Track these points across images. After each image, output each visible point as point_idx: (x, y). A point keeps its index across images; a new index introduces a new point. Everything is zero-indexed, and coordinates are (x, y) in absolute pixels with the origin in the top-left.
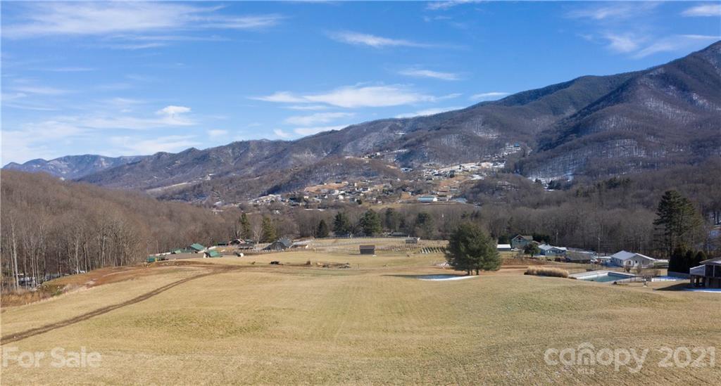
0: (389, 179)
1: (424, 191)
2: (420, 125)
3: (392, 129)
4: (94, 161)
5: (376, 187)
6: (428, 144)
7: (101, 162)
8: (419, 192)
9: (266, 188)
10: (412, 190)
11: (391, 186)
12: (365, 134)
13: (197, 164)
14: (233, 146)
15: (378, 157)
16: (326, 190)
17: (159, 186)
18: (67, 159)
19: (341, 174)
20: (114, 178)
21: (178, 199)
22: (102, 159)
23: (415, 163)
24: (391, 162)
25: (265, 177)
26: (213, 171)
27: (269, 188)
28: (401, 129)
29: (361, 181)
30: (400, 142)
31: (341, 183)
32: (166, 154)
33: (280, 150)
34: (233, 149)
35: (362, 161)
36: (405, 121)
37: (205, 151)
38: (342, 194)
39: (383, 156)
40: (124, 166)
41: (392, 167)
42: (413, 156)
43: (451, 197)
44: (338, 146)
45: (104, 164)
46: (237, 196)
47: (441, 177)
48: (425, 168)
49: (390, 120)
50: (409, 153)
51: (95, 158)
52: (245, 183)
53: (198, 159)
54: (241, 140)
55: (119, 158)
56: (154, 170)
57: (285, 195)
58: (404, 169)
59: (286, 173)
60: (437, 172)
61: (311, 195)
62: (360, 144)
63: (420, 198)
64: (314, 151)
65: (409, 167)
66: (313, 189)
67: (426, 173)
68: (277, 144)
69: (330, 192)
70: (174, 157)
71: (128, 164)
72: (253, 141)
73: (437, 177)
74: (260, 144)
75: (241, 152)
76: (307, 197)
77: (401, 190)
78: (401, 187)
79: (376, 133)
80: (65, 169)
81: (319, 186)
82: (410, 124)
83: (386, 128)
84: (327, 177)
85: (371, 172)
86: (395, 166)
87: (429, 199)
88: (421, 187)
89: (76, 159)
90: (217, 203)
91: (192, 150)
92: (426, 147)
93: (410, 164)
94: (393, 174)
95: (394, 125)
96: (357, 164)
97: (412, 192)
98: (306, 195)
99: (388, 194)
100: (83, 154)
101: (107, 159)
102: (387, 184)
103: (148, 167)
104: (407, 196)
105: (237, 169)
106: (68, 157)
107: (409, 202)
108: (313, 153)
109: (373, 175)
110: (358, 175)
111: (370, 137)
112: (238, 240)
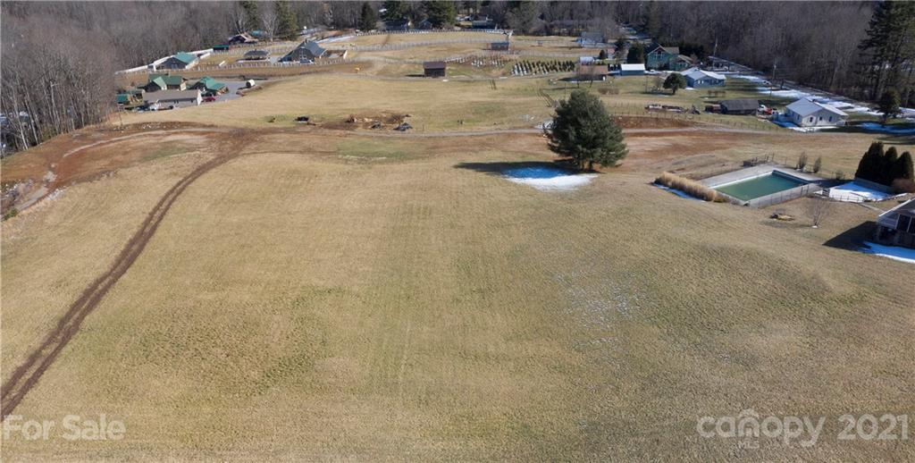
112: (242, 35)
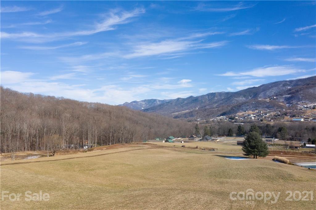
0: (279, 110)
1: (297, 116)
2: (299, 83)
3: (284, 86)
4: (154, 101)
5: (272, 113)
6: (302, 92)
7: (157, 102)
8: (294, 116)
9: (220, 113)
10: (290, 115)
11: (279, 113)
12: (270, 88)
13: (193, 103)
14: (208, 95)
15: (274, 99)
16: (247, 115)
17: (177, 112)
18: (145, 101)
19: (255, 107)
20: (161, 108)
21: (183, 117)
22: (158, 101)
23: (294, 102)
24: (281, 101)
25: (220, 108)
26: (199, 105)
27: (221, 113)
28: (289, 85)
29: (265, 110)
30: (287, 92)
31: (254, 111)
32: (181, 98)
33: (229, 96)
34: (208, 96)
35: (266, 101)
36: (291, 82)
37: (197, 97)
38: (254, 117)
39: (277, 99)
40: (165, 103)
41: (282, 104)
42: (293, 98)
43: (311, 119)
44: (256, 94)
45: (158, 103)
46: (207, 117)
47: (308, 109)
48: (299, 104)
49: (283, 81)
50: (291, 97)
51: (155, 100)
52: (211, 111)
53: (193, 101)
54: (212, 92)
55: (164, 100)
56: (176, 105)
57: (227, 116)
58: (288, 105)
59: (230, 106)
60: (306, 106)
61: (239, 116)
62: (267, 93)
63: (294, 119)
64: (245, 96)
65: (291, 104)
66: (240, 114)
67: (300, 106)
68: (228, 93)
69: (249, 115)
70: (184, 100)
71: (166, 103)
72: (217, 93)
73: (305, 109)
74: (220, 94)
75: (212, 97)
76: (237, 118)
77: (284, 115)
78: (284, 114)
79: (276, 88)
80: (144, 105)
81: (244, 113)
82: (293, 83)
83: (281, 85)
84: (248, 108)
85: (269, 106)
86: (283, 103)
87: (299, 120)
88: (295, 114)
89: (148, 101)
90: (198, 119)
91: (191, 97)
92: (301, 94)
93: (291, 102)
94: (281, 107)
95: (285, 83)
96: (263, 102)
97: (291, 116)
98: (237, 117)
99: (277, 117)
100: (151, 99)
101: (159, 101)
102: (278, 112)
103: (174, 104)
104: (288, 118)
105: (209, 105)
106: (145, 100)
107: (288, 121)
108: (244, 97)
109: (271, 108)
110: (263, 108)
111: (273, 89)
112: (193, 136)
